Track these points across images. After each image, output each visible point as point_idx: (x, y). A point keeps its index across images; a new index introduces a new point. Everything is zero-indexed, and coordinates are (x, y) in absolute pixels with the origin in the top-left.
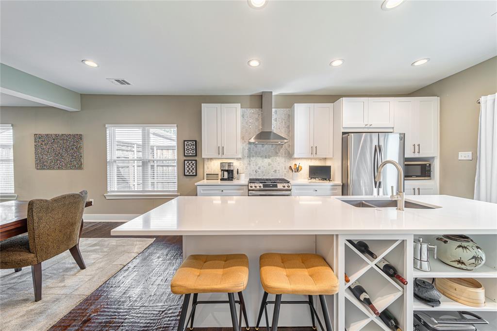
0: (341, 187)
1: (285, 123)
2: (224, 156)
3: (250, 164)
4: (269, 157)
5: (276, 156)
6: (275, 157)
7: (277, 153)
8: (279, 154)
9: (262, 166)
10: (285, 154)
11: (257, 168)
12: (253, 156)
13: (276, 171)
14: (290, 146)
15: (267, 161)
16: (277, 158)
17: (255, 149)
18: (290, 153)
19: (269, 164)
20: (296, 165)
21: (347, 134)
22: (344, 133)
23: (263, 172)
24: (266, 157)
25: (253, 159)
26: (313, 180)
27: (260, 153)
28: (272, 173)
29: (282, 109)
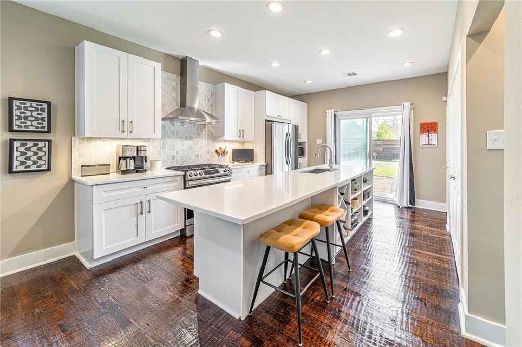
0: (265, 167)
1: (209, 100)
2: (132, 136)
3: (163, 148)
4: (190, 138)
5: (198, 138)
6: (197, 140)
7: (199, 134)
8: (202, 136)
9: (181, 150)
10: (209, 136)
11: (174, 153)
12: (169, 137)
13: (198, 155)
14: (213, 127)
15: (188, 143)
16: (200, 140)
17: (173, 128)
18: (213, 135)
19: (190, 148)
20: (220, 148)
21: (271, 122)
22: (267, 121)
23: (182, 158)
24: (186, 139)
25: (169, 141)
26: (236, 163)
27: (178, 133)
28: (194, 158)
29: (205, 84)
